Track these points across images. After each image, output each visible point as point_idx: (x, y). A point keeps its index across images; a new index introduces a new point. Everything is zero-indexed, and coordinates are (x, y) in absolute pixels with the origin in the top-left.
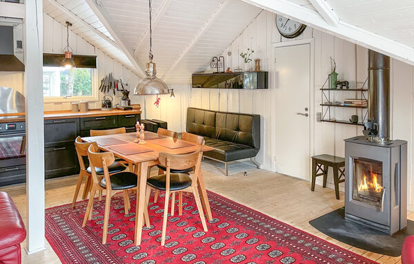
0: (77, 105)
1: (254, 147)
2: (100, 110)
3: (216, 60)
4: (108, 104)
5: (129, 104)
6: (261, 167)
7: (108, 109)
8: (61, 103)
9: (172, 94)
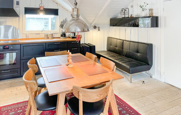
0: (47, 35)
1: (148, 64)
2: (60, 38)
3: (124, 10)
4: (64, 35)
5: (75, 35)
6: (153, 77)
7: (63, 38)
8: (39, 34)
9: (99, 30)
